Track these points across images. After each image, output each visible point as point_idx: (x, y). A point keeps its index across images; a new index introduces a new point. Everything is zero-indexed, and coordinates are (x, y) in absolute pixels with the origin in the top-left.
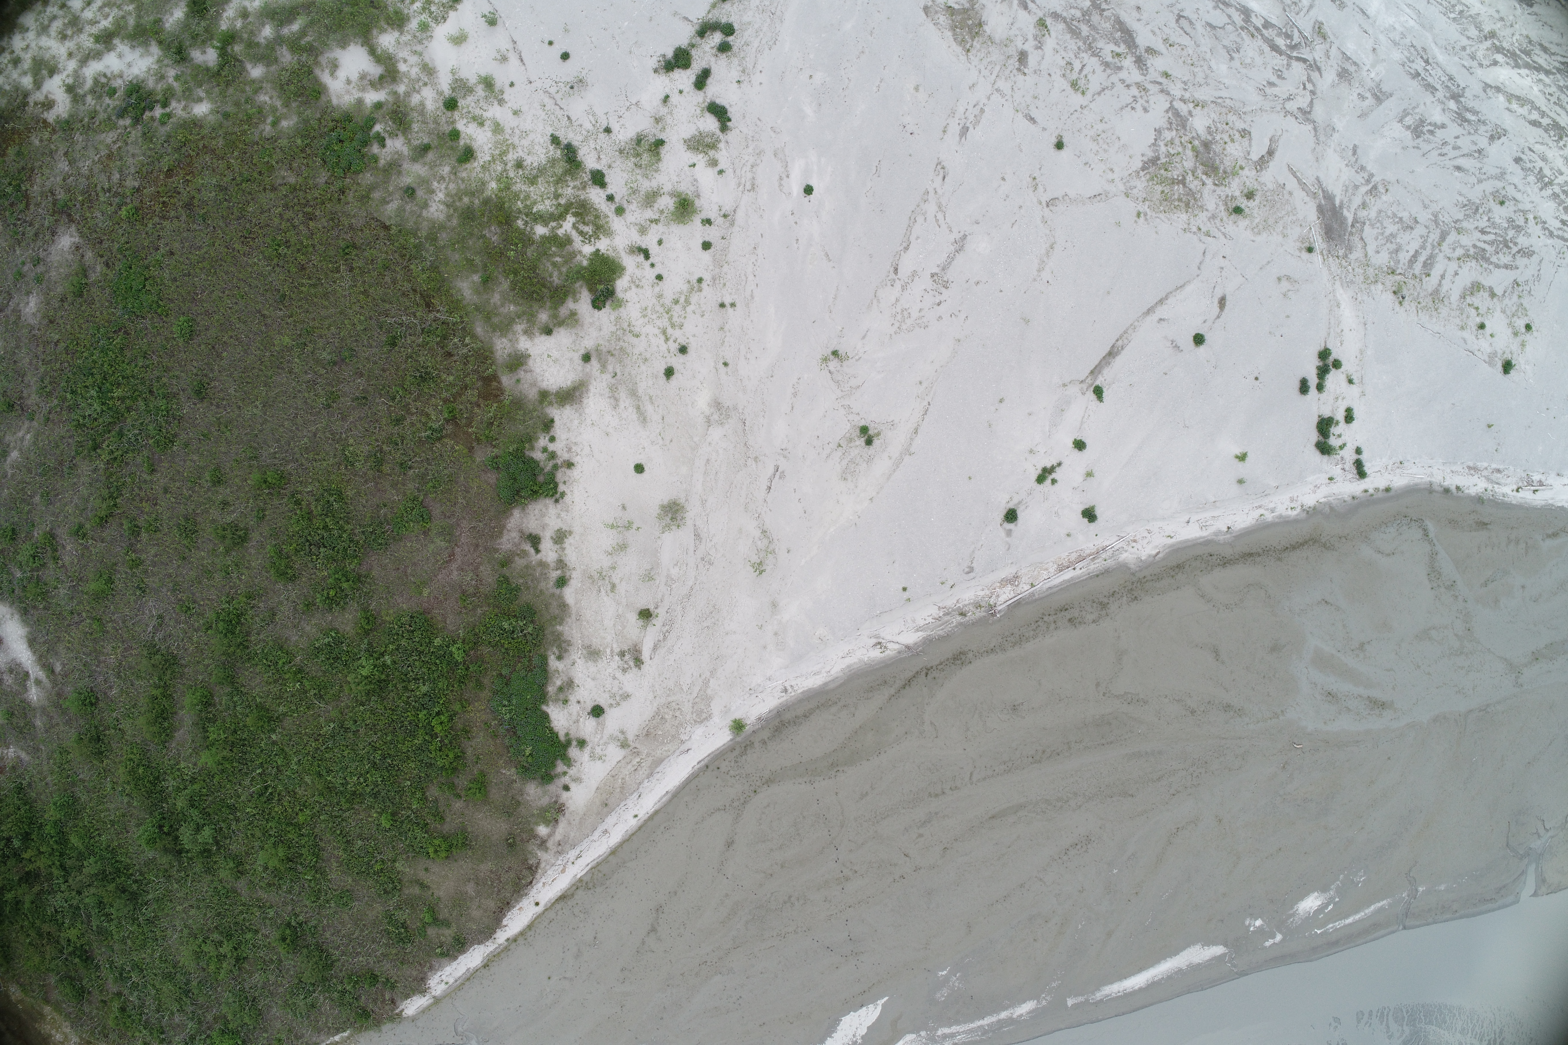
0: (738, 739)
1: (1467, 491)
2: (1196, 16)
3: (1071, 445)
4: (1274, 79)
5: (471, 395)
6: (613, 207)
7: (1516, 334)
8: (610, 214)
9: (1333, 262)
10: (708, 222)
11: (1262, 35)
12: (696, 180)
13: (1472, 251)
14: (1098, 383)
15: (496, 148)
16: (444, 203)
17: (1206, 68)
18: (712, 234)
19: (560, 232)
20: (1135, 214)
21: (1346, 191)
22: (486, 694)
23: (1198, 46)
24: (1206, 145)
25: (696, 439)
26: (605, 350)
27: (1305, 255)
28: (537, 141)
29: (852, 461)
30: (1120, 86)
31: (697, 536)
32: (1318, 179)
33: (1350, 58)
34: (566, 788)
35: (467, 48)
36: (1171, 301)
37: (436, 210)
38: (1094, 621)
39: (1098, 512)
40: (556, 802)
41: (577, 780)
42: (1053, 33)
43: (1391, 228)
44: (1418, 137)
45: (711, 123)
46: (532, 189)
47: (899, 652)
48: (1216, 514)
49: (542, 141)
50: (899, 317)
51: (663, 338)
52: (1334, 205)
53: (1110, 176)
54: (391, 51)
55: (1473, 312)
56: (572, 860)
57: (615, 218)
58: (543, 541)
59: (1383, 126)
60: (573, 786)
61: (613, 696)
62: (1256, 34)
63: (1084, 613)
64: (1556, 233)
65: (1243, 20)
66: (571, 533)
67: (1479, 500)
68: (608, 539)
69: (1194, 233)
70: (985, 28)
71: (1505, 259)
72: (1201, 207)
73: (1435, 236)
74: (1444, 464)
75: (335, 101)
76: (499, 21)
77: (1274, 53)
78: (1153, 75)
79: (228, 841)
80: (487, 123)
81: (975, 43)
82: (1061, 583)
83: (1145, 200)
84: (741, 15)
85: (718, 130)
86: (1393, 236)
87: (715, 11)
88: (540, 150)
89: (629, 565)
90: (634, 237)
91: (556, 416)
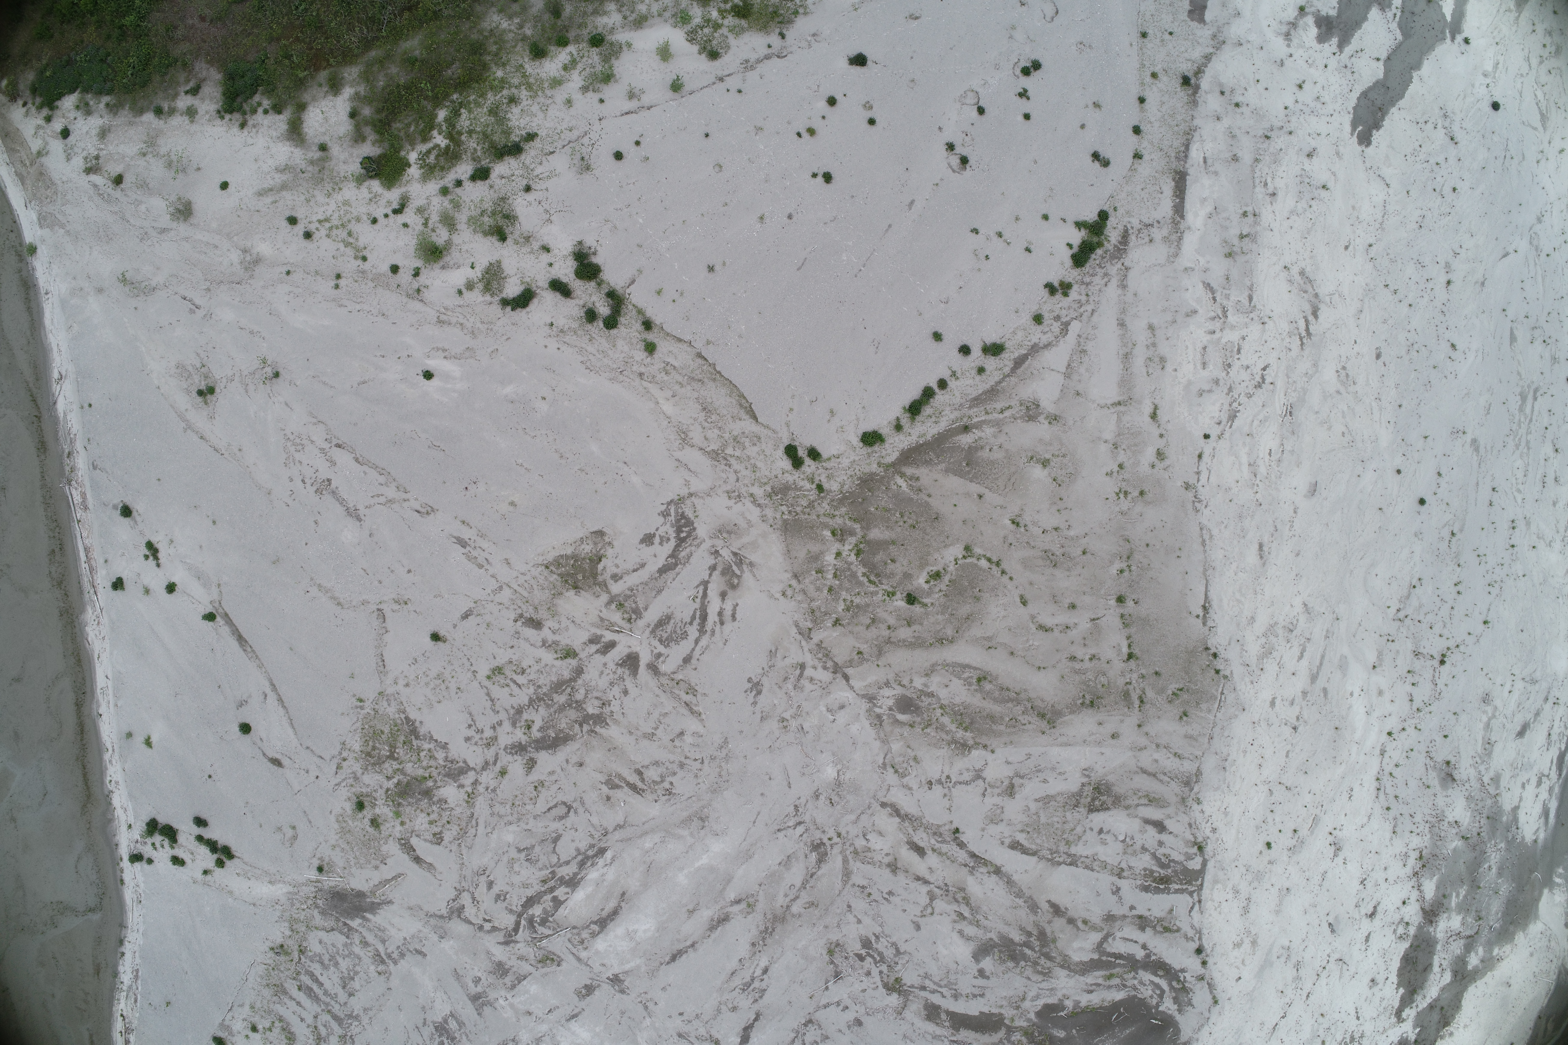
0: (26, 251)
1: (121, 963)
2: (569, 826)
3: (173, 580)
4: (496, 889)
6: (450, 185)
8: (442, 181)
9: (310, 890)
10: (416, 273)
11: (545, 892)
12: (459, 267)
14: (218, 619)
15: (536, 79)
16: (497, 27)
17: (510, 818)
18: (405, 276)
19: (435, 133)
20: (362, 697)
21: (380, 930)
22: (100, 44)
23: (535, 818)
24: (427, 793)
25: (235, 238)
26: (327, 165)
27: (316, 863)
28: (535, 119)
29: (189, 375)
30: (495, 719)
31: (163, 231)
32: (390, 902)
33: (519, 982)
34: (25, 104)
35: (655, 61)
36: (281, 711)
39: (119, 593)
40: (19, 95)
42: (559, 663)
43: (344, 964)
44: (436, 1028)
45: (512, 290)
46: (485, 110)
47: (53, 395)
48: (111, 705)
49: (534, 124)
50: (298, 441)
51: (322, 218)
53: (402, 682)
55: (268, 1025)
57: (439, 186)
58: (193, 98)
59: (445, 993)
60: (25, 110)
61: (71, 147)
62: (546, 886)
65: (562, 878)
66: (192, 122)
67: (115, 974)
69: (340, 753)
70: (571, 593)
72: (366, 769)
73: (336, 1009)
74: (140, 946)
76: (676, 95)
77: (524, 899)
78: (505, 759)
80: (563, 73)
81: (555, 576)
82: (78, 550)
83: (376, 711)
84: (625, 339)
85: (504, 295)
86: (336, 964)
87: (634, 312)
88: (522, 123)
89: (156, 170)
90: (416, 202)
91: (281, 117)
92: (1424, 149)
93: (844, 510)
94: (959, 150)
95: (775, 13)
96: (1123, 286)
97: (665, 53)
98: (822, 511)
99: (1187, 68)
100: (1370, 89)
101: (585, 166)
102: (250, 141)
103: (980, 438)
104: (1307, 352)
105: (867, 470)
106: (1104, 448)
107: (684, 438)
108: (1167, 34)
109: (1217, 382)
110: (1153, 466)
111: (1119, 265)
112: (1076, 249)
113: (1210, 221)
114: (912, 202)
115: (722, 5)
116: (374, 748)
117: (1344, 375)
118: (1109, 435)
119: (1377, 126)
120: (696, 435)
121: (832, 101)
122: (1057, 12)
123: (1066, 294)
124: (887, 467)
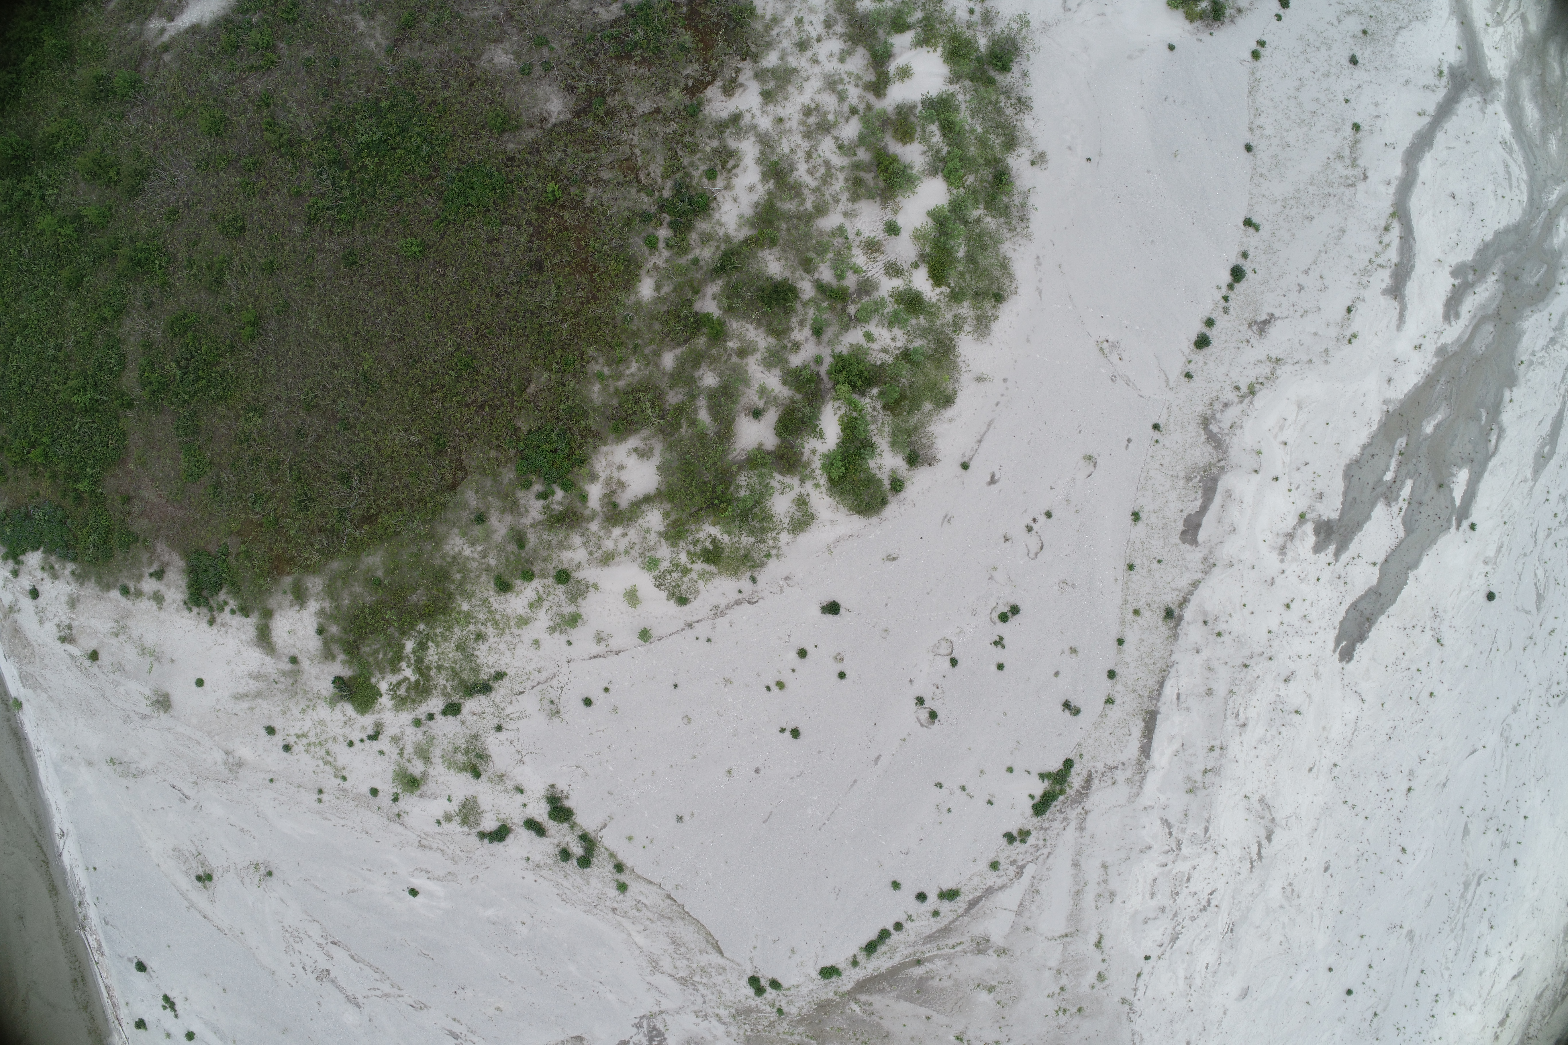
0: (12, 702)
3: (191, 1030)
6: (423, 717)
8: (415, 713)
10: (396, 799)
12: (436, 798)
15: (503, 616)
16: (460, 553)
18: (384, 799)
19: (404, 664)
25: (216, 738)
26: (299, 678)
28: (503, 657)
29: (187, 860)
31: (145, 717)
35: (623, 603)
37: (456, 544)
39: (143, 1031)
45: (489, 824)
46: (453, 645)
47: (58, 847)
49: (502, 663)
50: (296, 934)
51: (300, 732)
54: (640, 521)
57: (411, 718)
58: (158, 582)
61: (43, 611)
66: (160, 608)
68: (150, 640)
75: (604, 449)
76: (645, 641)
80: (530, 613)
84: (598, 877)
85: (481, 829)
87: (606, 854)
88: (491, 660)
89: (131, 654)
90: (391, 730)
91: (249, 620)
92: (1407, 657)
93: (801, 1029)
94: (928, 704)
95: (746, 557)
96: (1081, 829)
97: (632, 597)
98: (782, 1030)
99: (1171, 599)
100: (1362, 598)
101: (555, 712)
102: (221, 641)
103: (931, 970)
104: (1256, 871)
105: (824, 997)
106: (1047, 974)
107: (655, 965)
108: (1155, 562)
109: (1163, 910)
110: (1093, 987)
111: (1079, 810)
112: (1037, 799)
113: (1176, 758)
114: (879, 757)
115: (691, 548)
117: (1290, 891)
118: (1053, 963)
119: (1362, 638)
120: (666, 964)
121: (802, 653)
122: (1042, 548)
123: (1023, 841)
124: (843, 995)
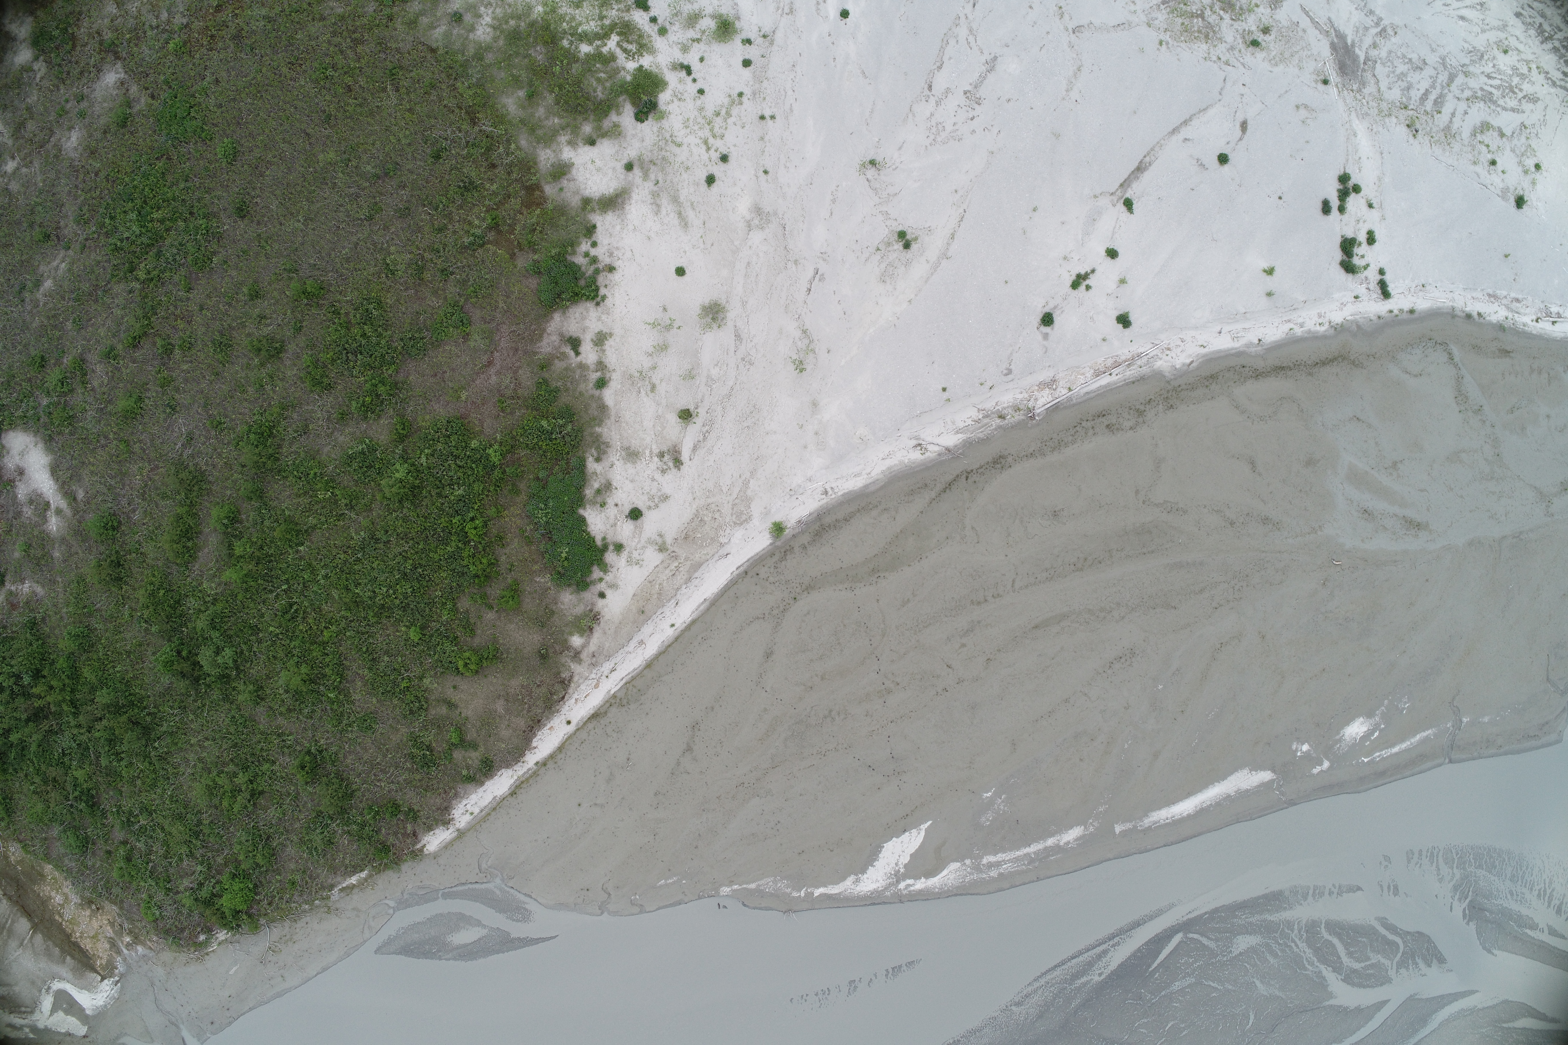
0: (778, 543)
1: (1488, 318)
3: (1104, 253)
5: (515, 203)
6: (656, 28)
7: (1526, 172)
8: (653, 34)
9: (1348, 96)
10: (748, 42)
12: (736, 4)
13: (1479, 94)
14: (1128, 195)
16: (491, 26)
18: (751, 52)
19: (605, 50)
20: (1158, 42)
21: (1357, 31)
22: (523, 497)
25: (737, 243)
26: (647, 159)
27: (1321, 87)
29: (890, 264)
31: (738, 336)
32: (1329, 19)
34: (602, 595)
36: (1195, 122)
37: (483, 32)
38: (1131, 428)
39: (1132, 318)
40: (591, 611)
41: (613, 586)
43: (1401, 68)
46: (577, 11)
47: (939, 455)
48: (1247, 325)
50: (934, 130)
51: (704, 147)
52: (1346, 43)
53: (1133, 7)
55: (1484, 149)
56: (606, 673)
57: (658, 38)
58: (583, 343)
60: (609, 593)
61: (651, 498)
63: (1121, 420)
64: (1558, 83)
66: (611, 335)
67: (1501, 327)
68: (648, 340)
69: (1215, 61)
71: (1512, 103)
72: (1220, 39)
73: (1443, 78)
74: (1465, 289)
79: (248, 665)
82: (1098, 389)
83: (1166, 30)
86: (1403, 75)
89: (670, 365)
90: (677, 55)
91: (598, 224)
116: (1199, 32)
